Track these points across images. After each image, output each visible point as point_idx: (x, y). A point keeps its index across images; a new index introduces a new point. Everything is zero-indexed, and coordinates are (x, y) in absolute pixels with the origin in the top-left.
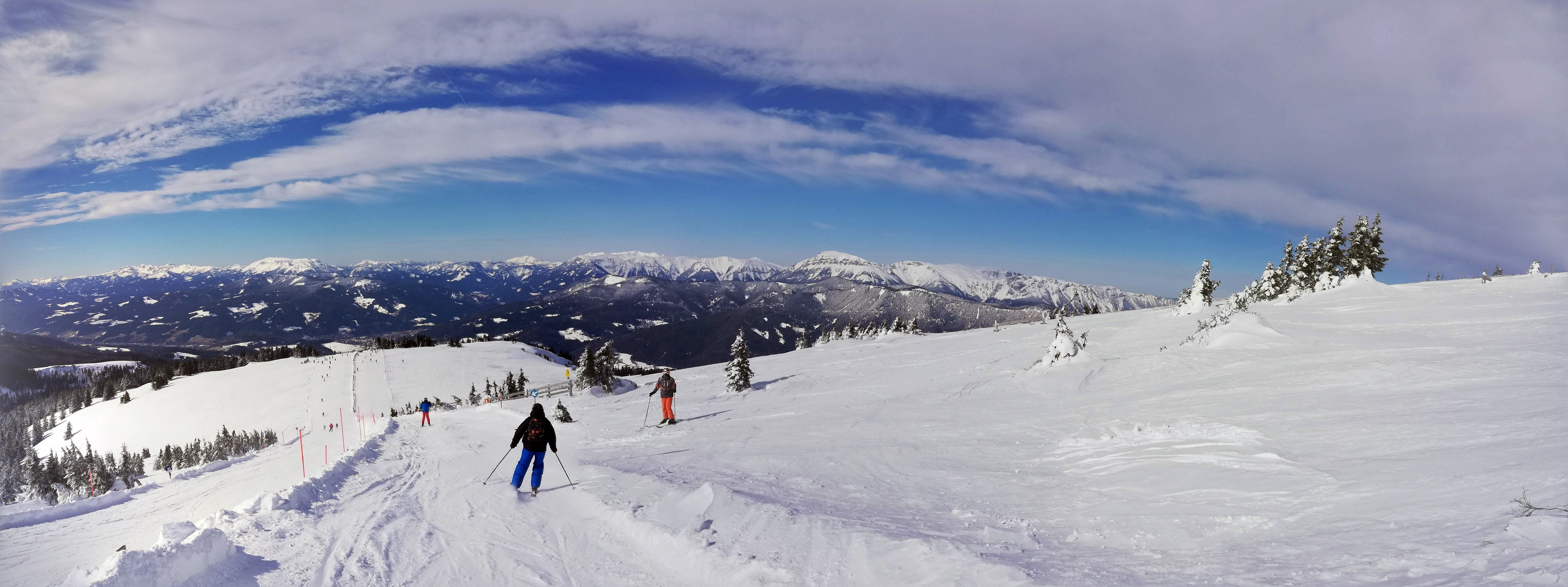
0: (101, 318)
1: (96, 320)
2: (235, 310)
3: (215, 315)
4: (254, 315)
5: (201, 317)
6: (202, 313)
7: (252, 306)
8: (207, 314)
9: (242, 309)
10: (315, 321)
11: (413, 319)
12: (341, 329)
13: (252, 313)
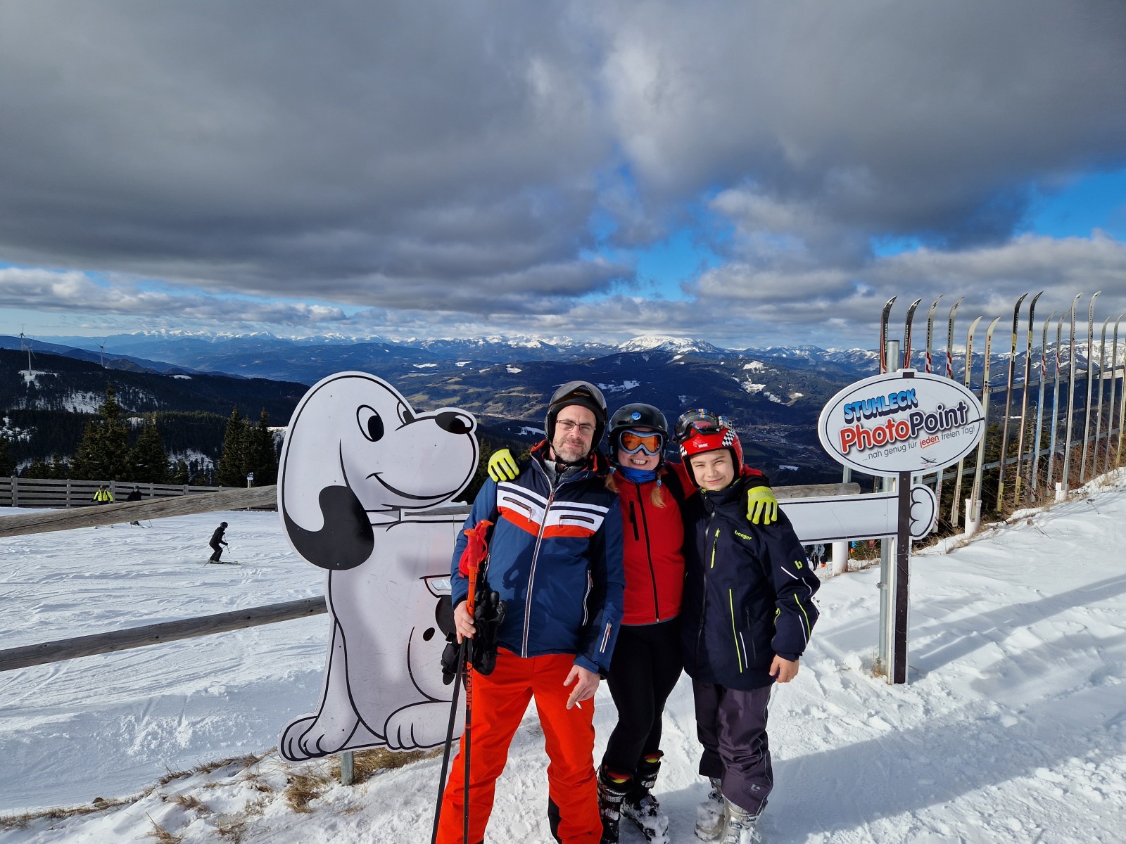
4: (624, 394)
7: (623, 384)
9: (611, 386)
13: (622, 391)
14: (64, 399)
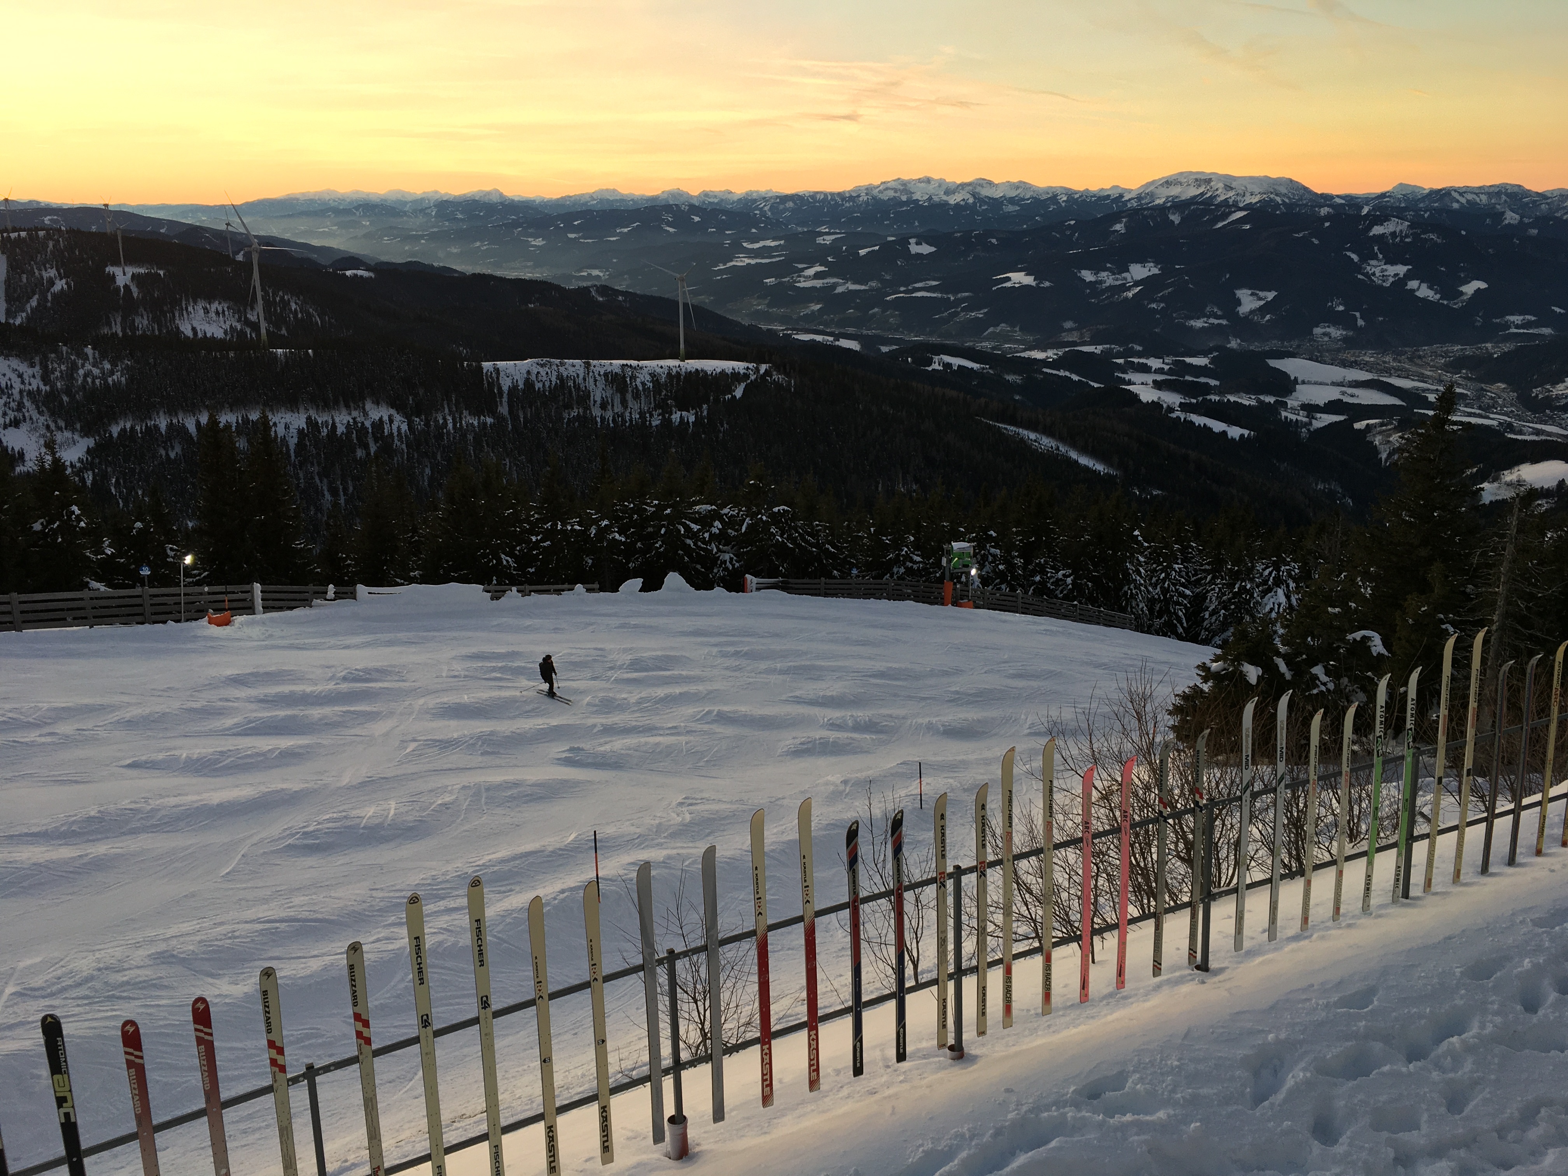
0: (817, 276)
1: (808, 278)
2: (1088, 276)
3: (1047, 284)
4: (1129, 289)
5: (1017, 285)
6: (1019, 278)
7: (1128, 271)
8: (1029, 280)
9: (1104, 275)
10: (1262, 311)
11: (1502, 316)
12: (1318, 331)
13: (1125, 284)
14: (177, 315)
